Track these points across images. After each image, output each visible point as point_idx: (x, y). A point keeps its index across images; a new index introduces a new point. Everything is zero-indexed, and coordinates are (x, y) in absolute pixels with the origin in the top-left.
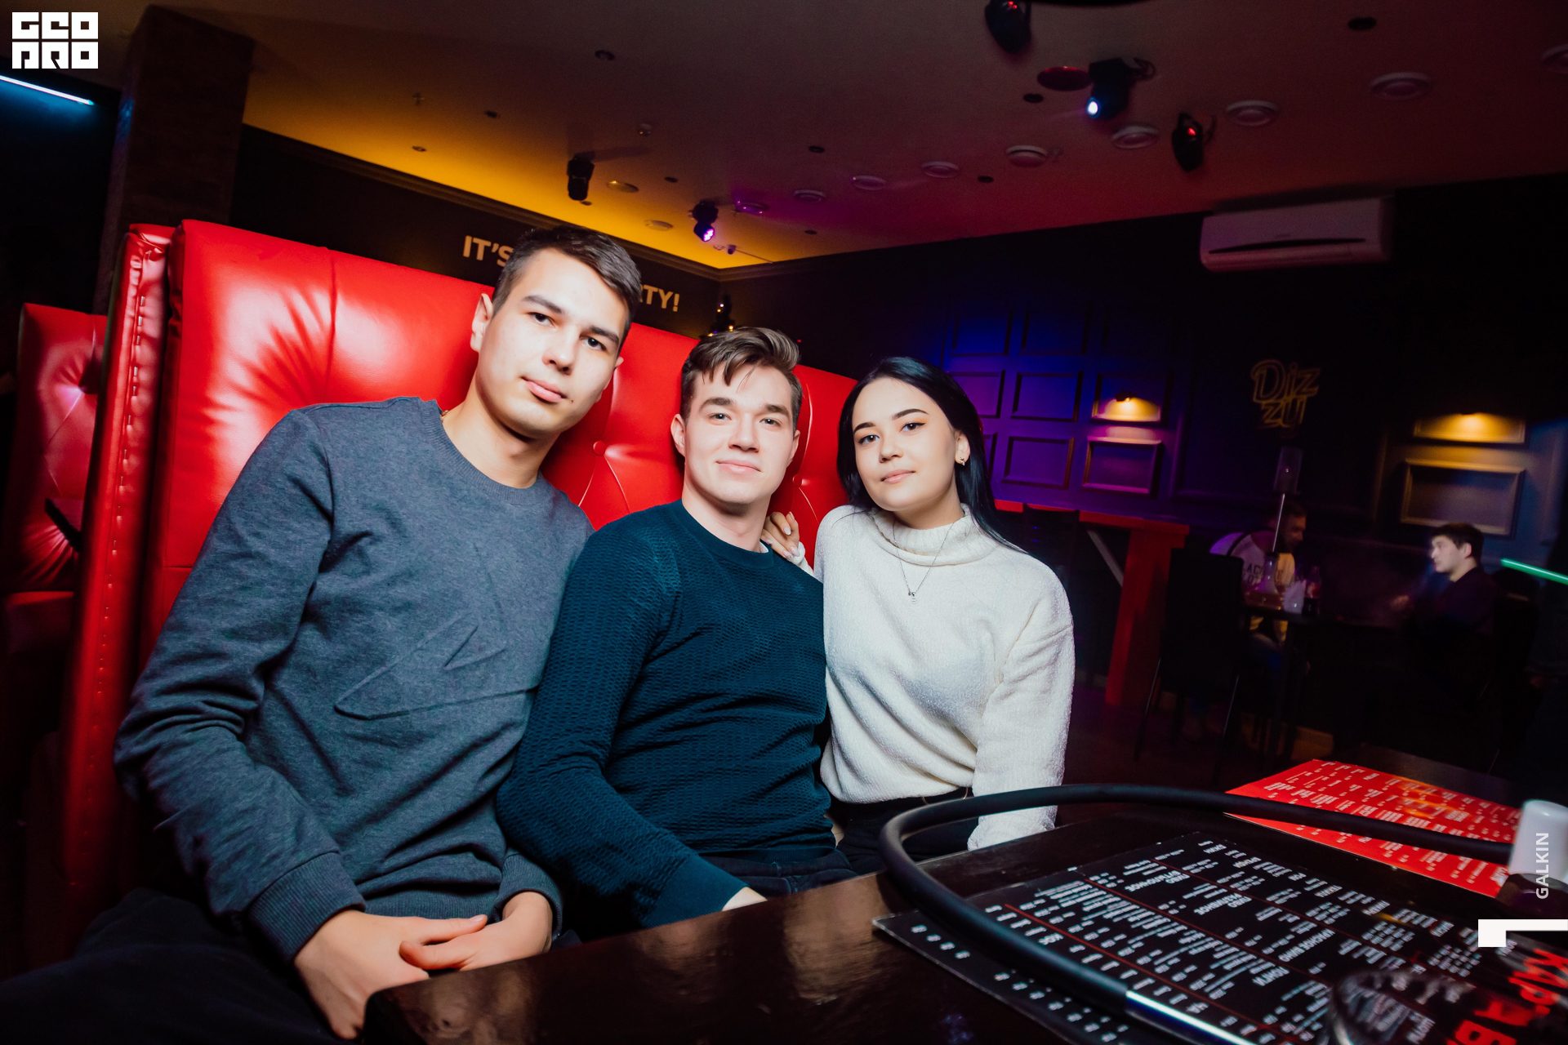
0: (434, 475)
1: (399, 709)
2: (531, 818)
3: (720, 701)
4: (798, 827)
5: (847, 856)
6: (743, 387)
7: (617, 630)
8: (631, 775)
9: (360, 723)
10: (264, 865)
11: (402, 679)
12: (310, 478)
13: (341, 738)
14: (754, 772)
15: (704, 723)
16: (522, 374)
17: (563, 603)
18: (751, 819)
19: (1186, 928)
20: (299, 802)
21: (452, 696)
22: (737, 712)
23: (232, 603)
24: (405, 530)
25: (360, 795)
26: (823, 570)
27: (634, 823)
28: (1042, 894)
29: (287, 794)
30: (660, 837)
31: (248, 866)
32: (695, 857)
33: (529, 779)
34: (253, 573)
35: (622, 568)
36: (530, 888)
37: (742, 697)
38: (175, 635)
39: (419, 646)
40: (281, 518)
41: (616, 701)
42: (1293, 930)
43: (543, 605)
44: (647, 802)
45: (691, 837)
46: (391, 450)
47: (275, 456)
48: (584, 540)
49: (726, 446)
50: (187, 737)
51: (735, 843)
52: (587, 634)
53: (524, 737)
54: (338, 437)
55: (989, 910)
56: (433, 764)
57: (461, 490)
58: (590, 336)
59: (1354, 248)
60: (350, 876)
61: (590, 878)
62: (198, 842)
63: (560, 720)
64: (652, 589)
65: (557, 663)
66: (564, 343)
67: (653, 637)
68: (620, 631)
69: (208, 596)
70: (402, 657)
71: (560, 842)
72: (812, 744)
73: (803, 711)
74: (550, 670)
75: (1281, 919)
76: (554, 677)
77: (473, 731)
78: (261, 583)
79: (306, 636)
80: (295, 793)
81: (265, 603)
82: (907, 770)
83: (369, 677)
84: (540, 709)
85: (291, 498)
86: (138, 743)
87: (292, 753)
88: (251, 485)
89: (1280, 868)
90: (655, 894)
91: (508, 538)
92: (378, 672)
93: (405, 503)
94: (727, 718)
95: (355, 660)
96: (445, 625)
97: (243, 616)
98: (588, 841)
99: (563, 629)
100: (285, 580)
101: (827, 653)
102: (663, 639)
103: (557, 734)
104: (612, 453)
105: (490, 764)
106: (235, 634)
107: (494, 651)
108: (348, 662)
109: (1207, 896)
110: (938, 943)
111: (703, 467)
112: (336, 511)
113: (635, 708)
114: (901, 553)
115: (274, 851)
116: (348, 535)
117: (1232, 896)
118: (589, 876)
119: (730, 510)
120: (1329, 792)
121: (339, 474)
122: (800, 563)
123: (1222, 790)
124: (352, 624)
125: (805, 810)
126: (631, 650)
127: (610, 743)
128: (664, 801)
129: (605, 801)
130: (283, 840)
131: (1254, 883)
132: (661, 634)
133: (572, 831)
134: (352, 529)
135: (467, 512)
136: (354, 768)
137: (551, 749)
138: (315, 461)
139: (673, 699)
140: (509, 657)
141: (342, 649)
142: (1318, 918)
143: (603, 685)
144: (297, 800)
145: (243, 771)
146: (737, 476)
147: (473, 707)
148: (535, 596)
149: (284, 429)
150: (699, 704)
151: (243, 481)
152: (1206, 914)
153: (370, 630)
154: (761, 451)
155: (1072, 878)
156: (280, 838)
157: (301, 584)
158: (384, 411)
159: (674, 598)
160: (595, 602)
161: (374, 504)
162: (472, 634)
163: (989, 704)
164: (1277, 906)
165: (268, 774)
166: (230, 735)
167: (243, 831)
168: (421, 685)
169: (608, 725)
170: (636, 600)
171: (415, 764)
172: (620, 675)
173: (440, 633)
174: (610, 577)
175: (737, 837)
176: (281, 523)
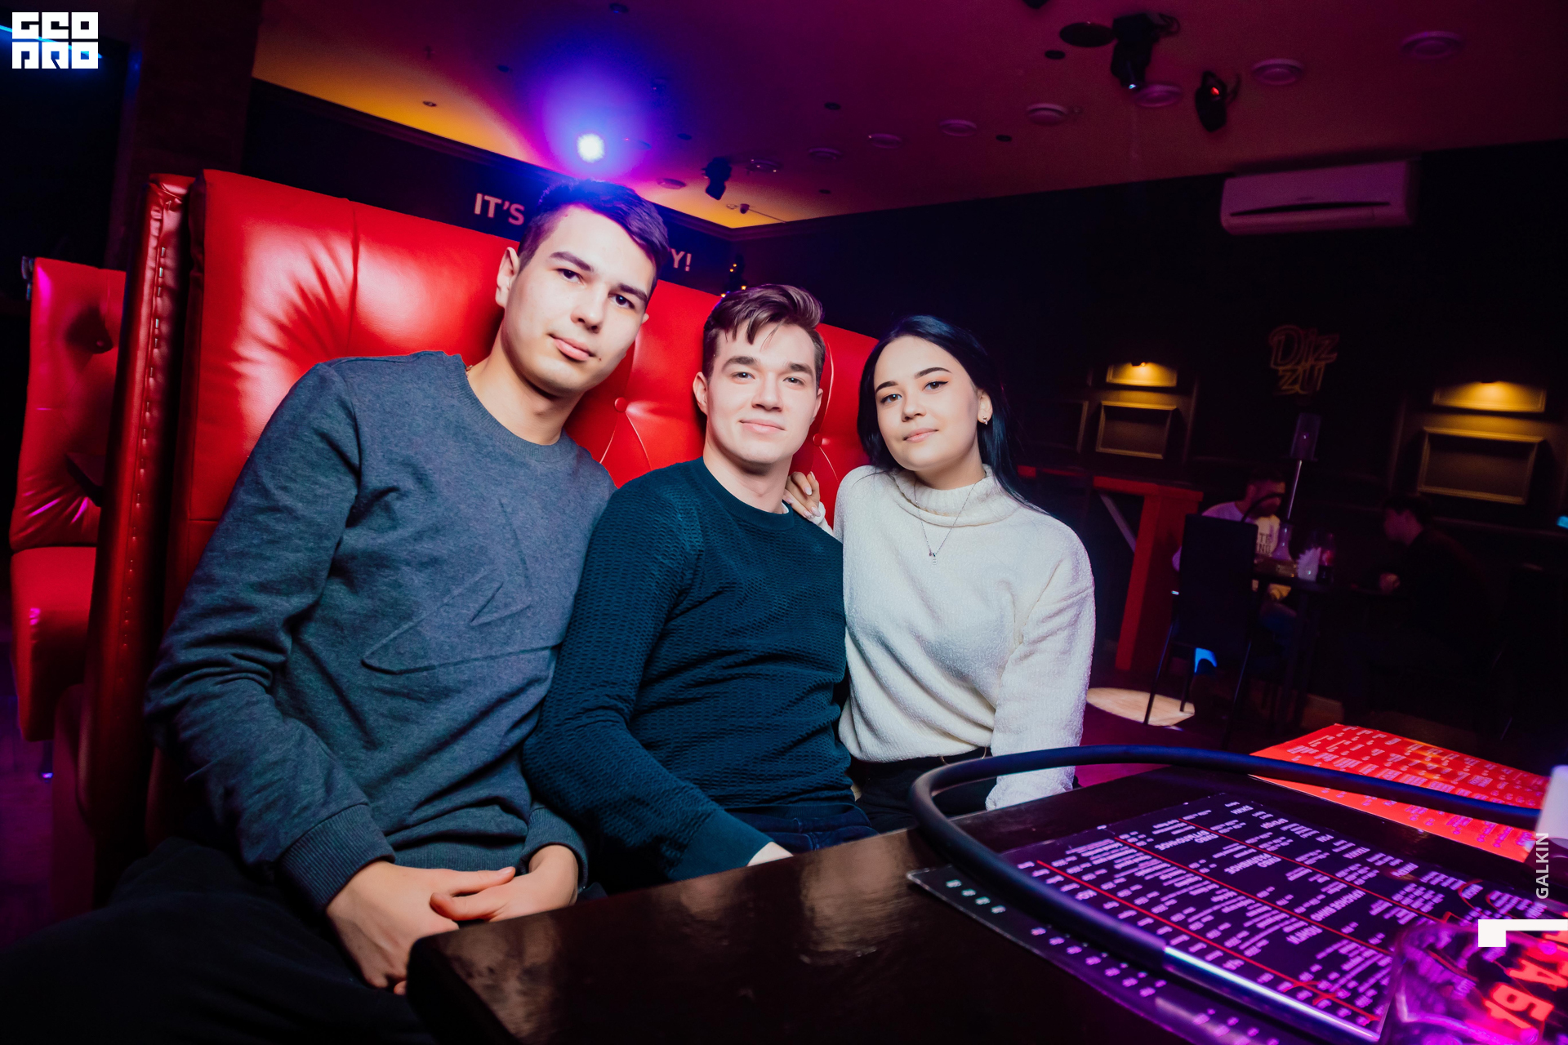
0: (460, 431)
1: (426, 663)
2: (558, 770)
3: (740, 658)
4: (819, 783)
5: (867, 814)
6: (766, 346)
7: (641, 587)
8: (654, 731)
9: (387, 677)
10: (295, 816)
11: (429, 634)
12: (338, 432)
13: (369, 692)
14: (775, 729)
15: (724, 680)
16: (550, 331)
17: (586, 560)
18: (772, 775)
19: (1217, 887)
20: (327, 755)
21: (478, 651)
22: (756, 669)
23: (261, 557)
24: (432, 485)
25: (389, 748)
26: (843, 530)
27: (660, 777)
28: (1074, 851)
29: (315, 747)
30: (686, 791)
31: (279, 817)
32: (721, 811)
33: (555, 732)
34: (280, 527)
35: (644, 525)
36: (557, 841)
37: (762, 654)
38: (203, 588)
39: (445, 601)
40: (308, 472)
41: (641, 657)
42: (1324, 890)
43: (567, 562)
44: (670, 759)
45: (713, 792)
46: (417, 405)
47: (301, 409)
48: (607, 497)
49: (749, 405)
50: (217, 688)
51: (756, 799)
52: (611, 591)
53: (549, 691)
54: (365, 391)
55: (1021, 866)
56: (460, 718)
57: (486, 446)
58: (620, 294)
59: (1377, 211)
60: (380, 827)
61: (617, 830)
62: (230, 793)
63: (586, 675)
64: (675, 546)
65: (582, 619)
66: (593, 301)
67: (675, 594)
68: (644, 588)
69: (236, 549)
70: (429, 613)
71: (586, 795)
72: (832, 703)
73: (824, 669)
74: (575, 626)
75: (1311, 880)
76: (579, 632)
77: (499, 687)
78: (288, 537)
79: (332, 590)
80: (324, 746)
81: (293, 558)
82: (926, 730)
83: (396, 632)
84: (564, 664)
85: (318, 451)
86: (168, 695)
87: (320, 706)
88: (277, 438)
89: (1308, 829)
90: (681, 847)
91: (534, 495)
92: (406, 627)
93: (431, 458)
94: (748, 675)
95: (383, 615)
96: (470, 581)
97: (270, 570)
98: (615, 794)
99: (587, 586)
100: (312, 534)
101: (846, 613)
102: (686, 597)
103: (583, 688)
104: (634, 410)
105: (516, 719)
106: (264, 588)
107: (519, 607)
108: (376, 616)
109: (1237, 856)
110: (973, 898)
111: (726, 426)
112: (363, 467)
113: (657, 664)
114: (923, 513)
115: (305, 802)
116: (375, 490)
117: (1261, 856)
118: (615, 828)
119: (751, 469)
120: (1352, 756)
121: (366, 429)
122: (821, 523)
123: (1246, 752)
124: (379, 578)
125: (826, 769)
126: (655, 607)
127: (634, 698)
128: (687, 758)
129: (631, 755)
130: (314, 791)
131: (1283, 844)
132: (683, 592)
133: (599, 784)
134: (379, 485)
135: (492, 468)
136: (382, 721)
137: (576, 702)
138: (342, 415)
139: (694, 655)
140: (533, 614)
141: (368, 603)
142: (1347, 879)
143: (628, 641)
144: (326, 753)
145: (273, 723)
146: (761, 436)
147: (498, 662)
148: (559, 553)
149: (311, 381)
150: (719, 661)
151: (269, 434)
152: (1237, 873)
153: (397, 585)
154: (784, 410)
155: (1101, 836)
156: (310, 790)
157: (328, 538)
158: (409, 365)
159: (696, 557)
160: (619, 559)
161: (400, 459)
162: (498, 589)
163: (1009, 666)
164: (1307, 867)
165: (296, 727)
166: (259, 688)
167: (275, 782)
168: (448, 640)
169: (633, 680)
170: (659, 557)
171: (442, 719)
172: (645, 631)
173: (466, 589)
174: (634, 534)
175: (758, 793)
176: (308, 477)
